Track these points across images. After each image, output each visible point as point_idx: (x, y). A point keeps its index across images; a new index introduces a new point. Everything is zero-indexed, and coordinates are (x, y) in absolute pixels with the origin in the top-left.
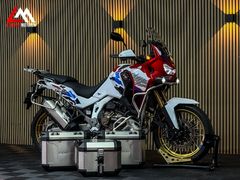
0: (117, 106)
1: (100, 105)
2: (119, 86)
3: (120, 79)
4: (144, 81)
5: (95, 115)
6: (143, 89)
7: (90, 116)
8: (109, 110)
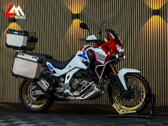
0: (83, 75)
1: (71, 74)
2: (85, 60)
3: (86, 56)
4: (103, 57)
5: (67, 81)
6: (103, 62)
7: (64, 82)
8: (77, 78)
